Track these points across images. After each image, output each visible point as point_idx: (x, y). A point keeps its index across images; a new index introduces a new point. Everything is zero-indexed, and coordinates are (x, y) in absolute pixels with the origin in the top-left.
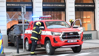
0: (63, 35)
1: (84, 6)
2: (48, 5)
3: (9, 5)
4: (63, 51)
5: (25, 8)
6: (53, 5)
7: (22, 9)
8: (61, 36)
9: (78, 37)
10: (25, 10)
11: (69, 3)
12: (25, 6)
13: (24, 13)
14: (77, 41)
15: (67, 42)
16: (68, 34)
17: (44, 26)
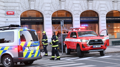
0: (89, 42)
1: (113, 19)
2: (84, 19)
3: (54, 19)
4: (93, 54)
5: (63, 22)
6: (88, 19)
7: (61, 22)
8: (88, 43)
9: (102, 43)
10: (63, 23)
11: (102, 17)
12: (63, 21)
13: (62, 25)
14: (101, 46)
15: (92, 47)
16: (94, 41)
17: (76, 35)
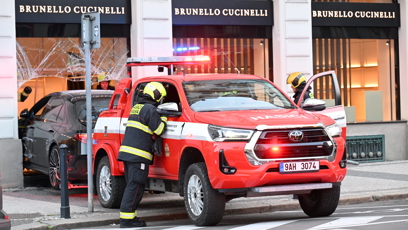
0: (260, 141)
1: (350, 14)
2: (195, 12)
3: (28, 9)
5: (97, 22)
6: (217, 12)
7: (85, 25)
8: (250, 146)
10: (97, 31)
13: (92, 44)
14: (322, 167)
16: (283, 134)
17: (177, 101)
